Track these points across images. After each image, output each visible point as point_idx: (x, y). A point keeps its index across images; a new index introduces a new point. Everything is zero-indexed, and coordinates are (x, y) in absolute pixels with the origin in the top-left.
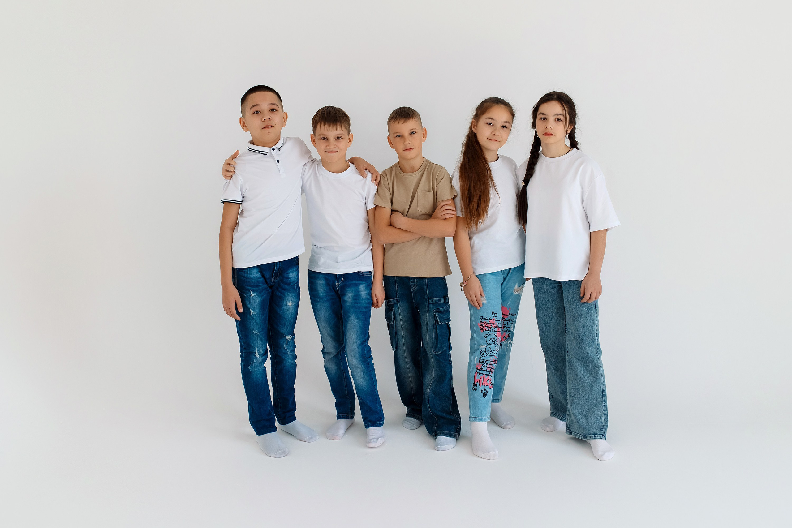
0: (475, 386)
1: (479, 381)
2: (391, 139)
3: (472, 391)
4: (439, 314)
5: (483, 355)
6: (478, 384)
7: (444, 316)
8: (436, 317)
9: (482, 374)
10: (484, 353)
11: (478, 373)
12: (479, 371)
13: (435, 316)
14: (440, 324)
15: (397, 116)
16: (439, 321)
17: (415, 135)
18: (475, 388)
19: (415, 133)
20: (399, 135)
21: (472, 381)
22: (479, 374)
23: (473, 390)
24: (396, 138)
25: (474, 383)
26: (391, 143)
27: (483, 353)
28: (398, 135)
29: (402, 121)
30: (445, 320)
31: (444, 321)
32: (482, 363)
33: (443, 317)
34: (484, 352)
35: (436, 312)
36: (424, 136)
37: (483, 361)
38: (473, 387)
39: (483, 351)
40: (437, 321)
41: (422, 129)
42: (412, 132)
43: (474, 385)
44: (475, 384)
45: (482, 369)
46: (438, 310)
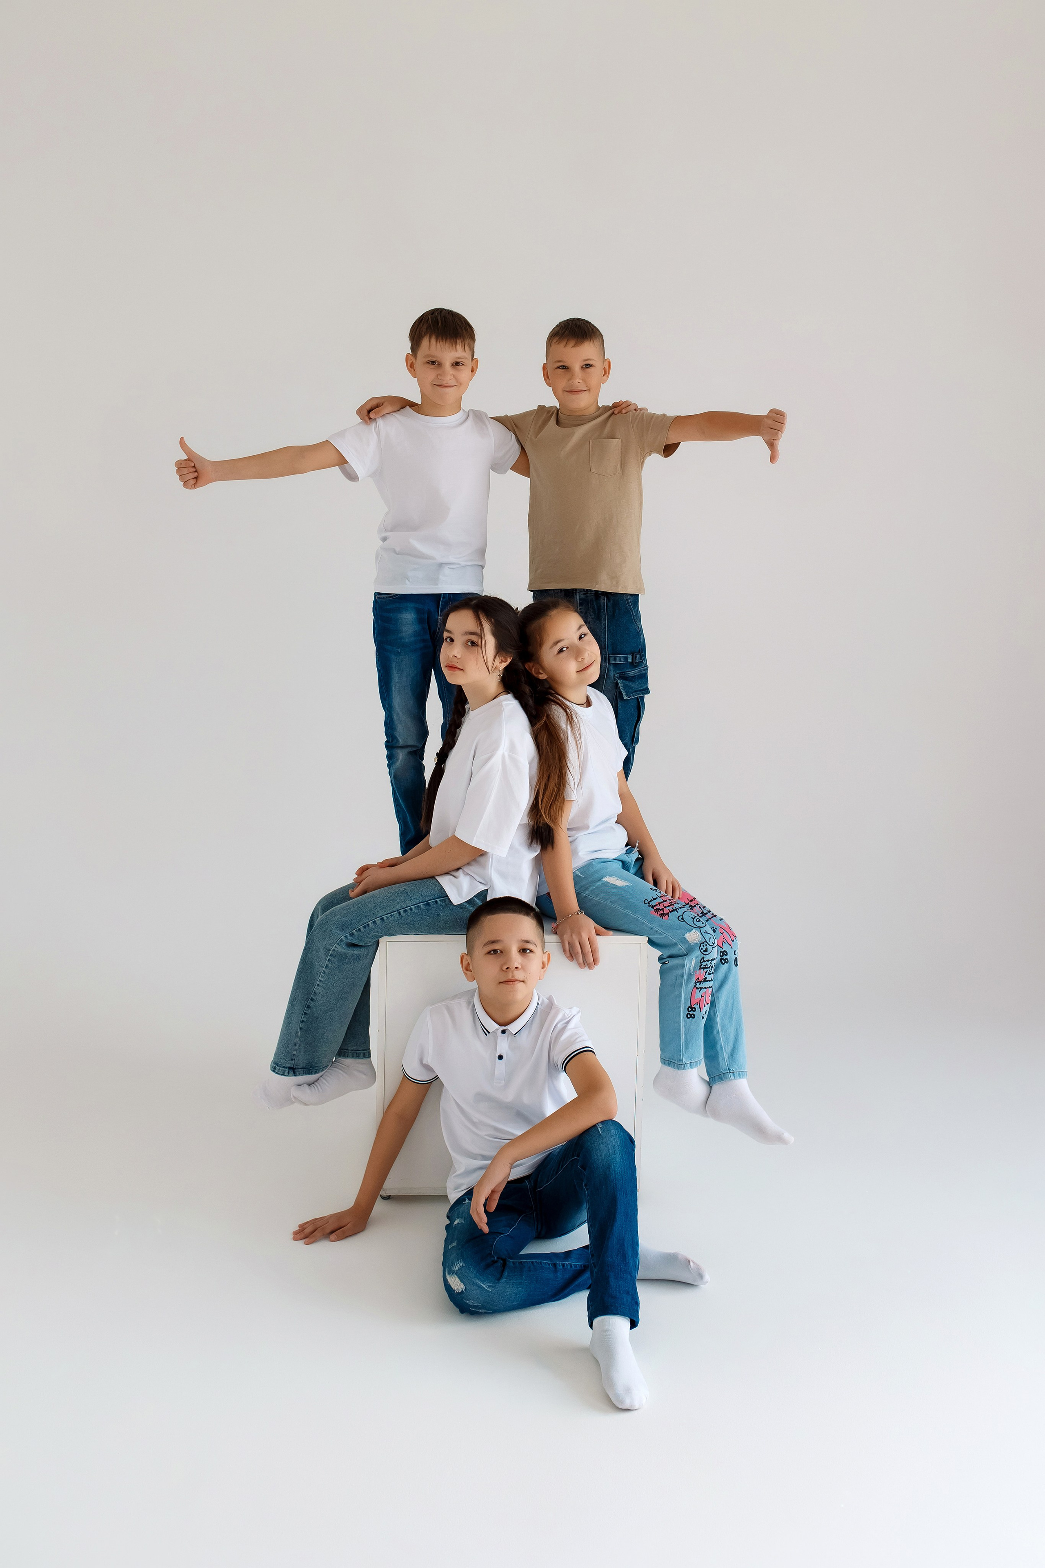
0: (692, 1010)
1: (700, 1001)
2: (549, 370)
3: (685, 1021)
4: (624, 681)
5: (707, 951)
6: (697, 1007)
7: (635, 685)
8: (619, 687)
9: (705, 988)
10: (707, 948)
11: (697, 988)
12: (700, 984)
13: (617, 684)
14: (625, 698)
15: (565, 332)
16: (624, 694)
17: (590, 370)
18: (691, 1015)
19: (591, 366)
20: (564, 366)
21: (685, 1003)
22: (699, 989)
23: (688, 1018)
24: (558, 369)
25: (689, 1007)
26: (546, 376)
27: (704, 949)
28: (562, 366)
29: (572, 343)
30: (636, 691)
31: (632, 693)
32: (704, 968)
33: (631, 688)
34: (706, 945)
35: (619, 678)
36: (606, 372)
37: (707, 965)
38: (688, 1014)
39: (703, 946)
40: (621, 693)
41: (604, 360)
42: (587, 365)
43: (690, 1009)
44: (692, 1008)
45: (705, 980)
46: (623, 675)
